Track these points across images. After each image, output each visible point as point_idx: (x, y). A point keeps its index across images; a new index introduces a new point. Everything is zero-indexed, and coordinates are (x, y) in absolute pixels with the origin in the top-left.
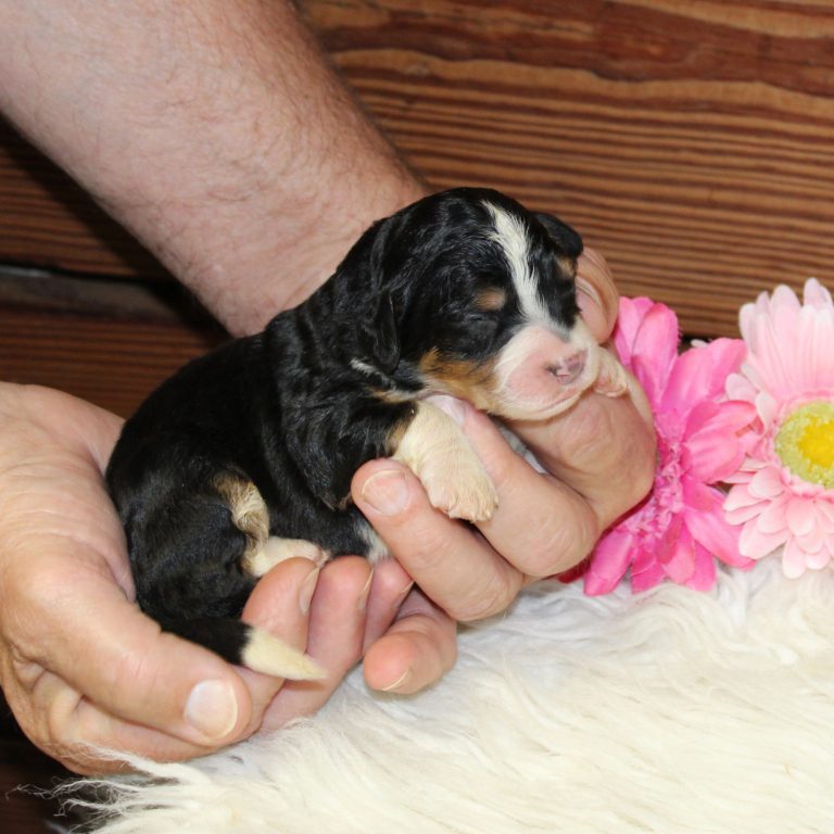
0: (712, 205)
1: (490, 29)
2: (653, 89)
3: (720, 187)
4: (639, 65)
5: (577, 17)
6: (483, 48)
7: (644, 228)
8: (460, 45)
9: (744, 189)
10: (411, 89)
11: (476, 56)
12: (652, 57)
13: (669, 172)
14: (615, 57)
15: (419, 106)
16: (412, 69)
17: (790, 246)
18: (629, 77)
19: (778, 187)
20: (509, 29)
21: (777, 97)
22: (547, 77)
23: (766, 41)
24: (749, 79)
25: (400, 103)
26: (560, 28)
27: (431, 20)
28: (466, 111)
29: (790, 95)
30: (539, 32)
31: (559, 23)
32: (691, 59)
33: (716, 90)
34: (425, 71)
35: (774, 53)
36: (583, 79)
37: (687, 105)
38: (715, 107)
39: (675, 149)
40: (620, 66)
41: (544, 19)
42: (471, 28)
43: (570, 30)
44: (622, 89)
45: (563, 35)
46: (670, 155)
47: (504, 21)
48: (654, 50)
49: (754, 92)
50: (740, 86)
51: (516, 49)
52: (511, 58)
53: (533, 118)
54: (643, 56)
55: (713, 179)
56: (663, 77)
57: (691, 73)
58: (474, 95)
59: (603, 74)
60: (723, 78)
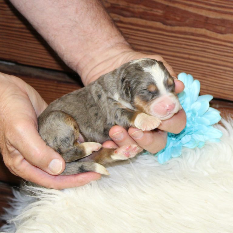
0: (189, 59)
1: (136, 10)
2: (177, 28)
3: (191, 55)
4: (174, 22)
5: (159, 9)
6: (134, 15)
8: (128, 14)
9: (198, 56)
11: (132, 17)
12: (177, 21)
13: (179, 50)
14: (168, 19)
16: (115, 19)
17: (208, 71)
18: (171, 25)
19: (207, 56)
20: (141, 10)
21: (208, 33)
22: (150, 23)
23: (207, 18)
24: (202, 28)
26: (154, 11)
27: (121, 6)
28: (128, 30)
29: (212, 33)
30: (149, 12)
31: (154, 10)
32: (187, 22)
33: (193, 30)
34: (118, 19)
35: (209, 22)
36: (159, 25)
37: (185, 33)
38: (192, 34)
39: (181, 44)
40: (169, 22)
41: (150, 9)
42: (131, 9)
43: (157, 12)
44: (169, 28)
45: (155, 13)
46: (179, 46)
47: (140, 8)
48: (178, 18)
49: (203, 31)
50: (199, 29)
51: (143, 15)
52: (141, 18)
53: (145, 34)
54: (175, 20)
55: (190, 52)
56: (180, 25)
57: (187, 25)
58: (130, 26)
59: (165, 24)
60: (195, 27)
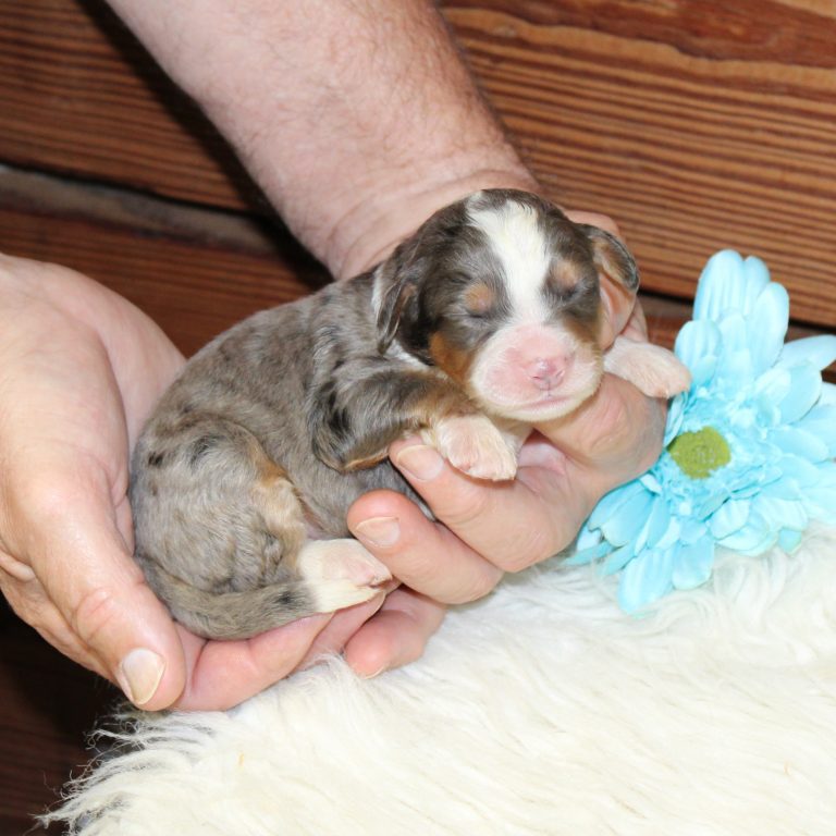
0: (784, 186)
2: (732, 68)
3: (793, 169)
4: (721, 44)
6: (570, 16)
7: (715, 203)
8: (547, 11)
9: (817, 173)
10: (497, 49)
11: (563, 23)
12: (735, 38)
13: (743, 150)
14: (697, 34)
15: (503, 66)
16: (500, 31)
18: (710, 55)
22: (630, 48)
24: (828, 66)
25: (486, 62)
26: (645, 2)
28: (549, 75)
30: (624, 4)
32: (772, 43)
33: (796, 74)
34: (512, 33)
36: (665, 54)
37: (765, 86)
38: (793, 91)
39: (751, 129)
40: (704, 43)
43: (656, 4)
44: (703, 66)
45: (650, 9)
46: (745, 134)
48: (737, 30)
49: (832, 78)
50: (818, 72)
51: (602, 19)
52: (596, 27)
53: (613, 87)
54: (726, 34)
55: (787, 161)
56: (743, 57)
57: (772, 57)
58: (558, 60)
59: (685, 50)
60: (802, 64)
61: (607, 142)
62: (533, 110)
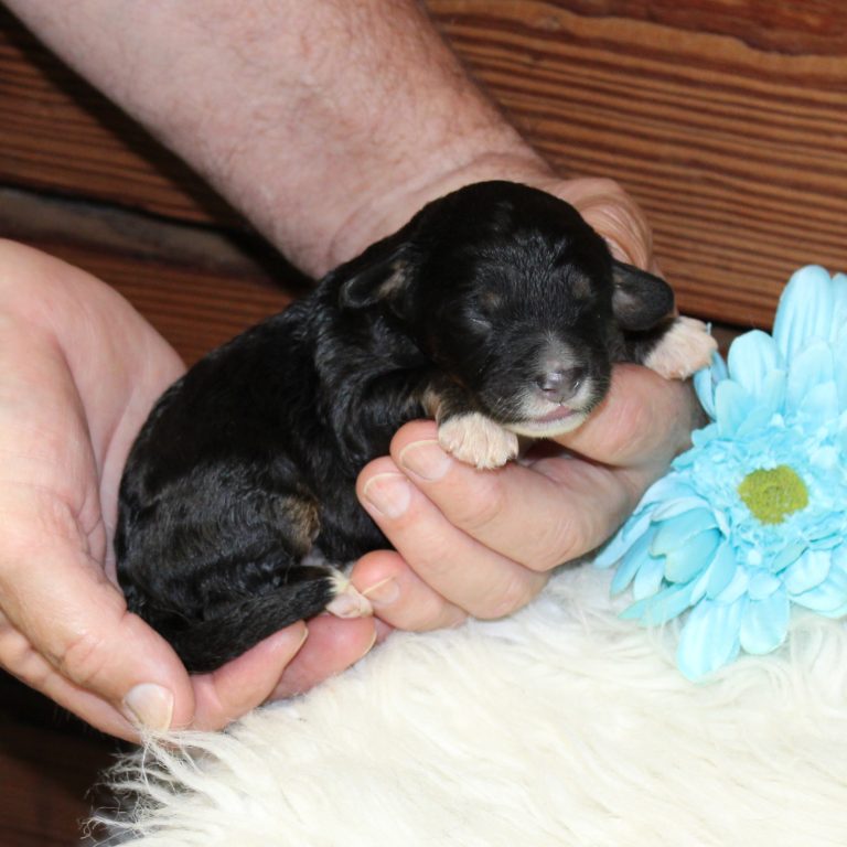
2: (808, 64)
4: (795, 36)
6: (622, 4)
7: (788, 219)
10: (538, 44)
11: (613, 13)
12: (811, 30)
13: (819, 157)
14: (768, 25)
15: (546, 63)
16: (542, 23)
18: (783, 49)
22: (691, 42)
25: (526, 59)
28: (599, 73)
34: (556, 26)
36: (731, 48)
39: (829, 133)
40: (774, 35)
44: (774, 61)
46: (823, 140)
48: (813, 21)
51: (659, 9)
52: (652, 18)
53: (672, 87)
54: (801, 26)
56: (820, 51)
58: (607, 56)
59: (753, 44)
61: (665, 150)
62: (580, 113)
